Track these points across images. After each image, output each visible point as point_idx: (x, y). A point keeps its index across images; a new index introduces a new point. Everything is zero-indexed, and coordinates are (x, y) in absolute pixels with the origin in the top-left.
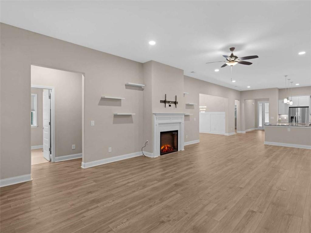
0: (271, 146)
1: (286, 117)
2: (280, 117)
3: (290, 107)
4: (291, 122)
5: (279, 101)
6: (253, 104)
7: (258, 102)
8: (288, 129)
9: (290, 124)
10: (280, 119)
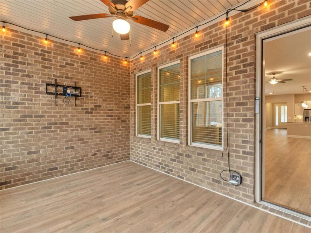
0: (292, 138)
1: (300, 117)
2: (295, 118)
3: (304, 110)
4: (306, 121)
5: (295, 104)
6: (271, 106)
7: (275, 105)
8: (306, 125)
9: (305, 122)
10: (296, 119)
